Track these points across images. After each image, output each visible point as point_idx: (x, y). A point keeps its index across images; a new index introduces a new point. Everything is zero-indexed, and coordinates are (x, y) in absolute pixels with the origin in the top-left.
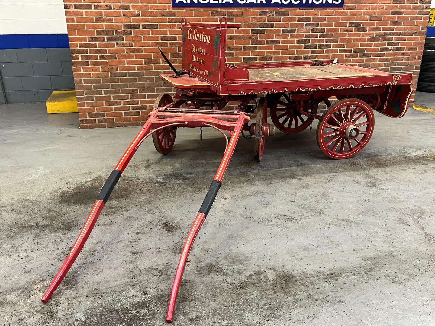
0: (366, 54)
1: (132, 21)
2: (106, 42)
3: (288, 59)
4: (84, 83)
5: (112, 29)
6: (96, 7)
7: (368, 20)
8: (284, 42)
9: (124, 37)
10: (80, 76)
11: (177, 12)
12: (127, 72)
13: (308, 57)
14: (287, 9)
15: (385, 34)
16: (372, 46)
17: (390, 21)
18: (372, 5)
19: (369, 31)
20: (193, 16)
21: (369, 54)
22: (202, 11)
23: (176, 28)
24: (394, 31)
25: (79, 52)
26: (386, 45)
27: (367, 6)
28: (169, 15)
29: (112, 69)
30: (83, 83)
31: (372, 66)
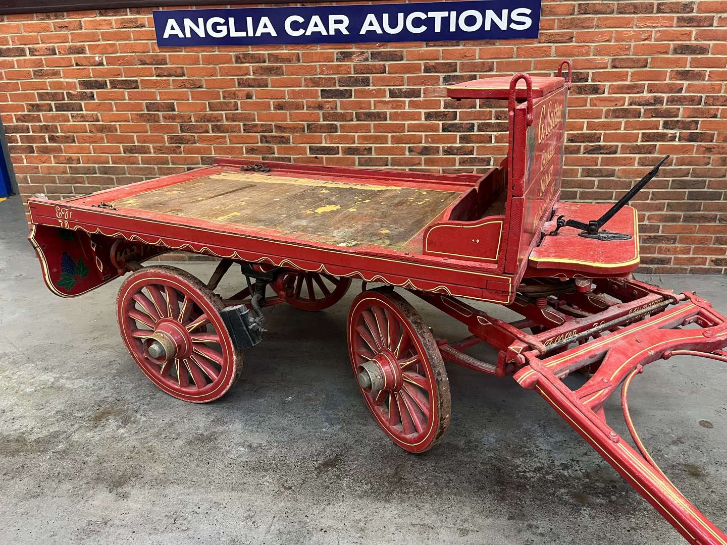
0: (604, 146)
1: (91, 75)
2: (54, 112)
3: (407, 153)
4: (32, 182)
5: (61, 89)
6: (32, 52)
7: (607, 68)
8: (394, 116)
9: (83, 103)
10: (24, 170)
11: (169, 55)
12: (96, 166)
13: (453, 150)
14: (398, 44)
15: (655, 101)
16: (619, 129)
17: (669, 70)
18: (617, 32)
19: (609, 93)
20: (201, 63)
21: (613, 146)
22: (217, 53)
23: (171, 87)
24: (683, 94)
25: (16, 130)
26: (661, 127)
27: (602, 33)
28: (154, 62)
29: (70, 161)
30: (30, 182)
31: (620, 175)
